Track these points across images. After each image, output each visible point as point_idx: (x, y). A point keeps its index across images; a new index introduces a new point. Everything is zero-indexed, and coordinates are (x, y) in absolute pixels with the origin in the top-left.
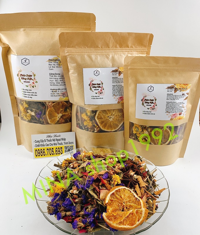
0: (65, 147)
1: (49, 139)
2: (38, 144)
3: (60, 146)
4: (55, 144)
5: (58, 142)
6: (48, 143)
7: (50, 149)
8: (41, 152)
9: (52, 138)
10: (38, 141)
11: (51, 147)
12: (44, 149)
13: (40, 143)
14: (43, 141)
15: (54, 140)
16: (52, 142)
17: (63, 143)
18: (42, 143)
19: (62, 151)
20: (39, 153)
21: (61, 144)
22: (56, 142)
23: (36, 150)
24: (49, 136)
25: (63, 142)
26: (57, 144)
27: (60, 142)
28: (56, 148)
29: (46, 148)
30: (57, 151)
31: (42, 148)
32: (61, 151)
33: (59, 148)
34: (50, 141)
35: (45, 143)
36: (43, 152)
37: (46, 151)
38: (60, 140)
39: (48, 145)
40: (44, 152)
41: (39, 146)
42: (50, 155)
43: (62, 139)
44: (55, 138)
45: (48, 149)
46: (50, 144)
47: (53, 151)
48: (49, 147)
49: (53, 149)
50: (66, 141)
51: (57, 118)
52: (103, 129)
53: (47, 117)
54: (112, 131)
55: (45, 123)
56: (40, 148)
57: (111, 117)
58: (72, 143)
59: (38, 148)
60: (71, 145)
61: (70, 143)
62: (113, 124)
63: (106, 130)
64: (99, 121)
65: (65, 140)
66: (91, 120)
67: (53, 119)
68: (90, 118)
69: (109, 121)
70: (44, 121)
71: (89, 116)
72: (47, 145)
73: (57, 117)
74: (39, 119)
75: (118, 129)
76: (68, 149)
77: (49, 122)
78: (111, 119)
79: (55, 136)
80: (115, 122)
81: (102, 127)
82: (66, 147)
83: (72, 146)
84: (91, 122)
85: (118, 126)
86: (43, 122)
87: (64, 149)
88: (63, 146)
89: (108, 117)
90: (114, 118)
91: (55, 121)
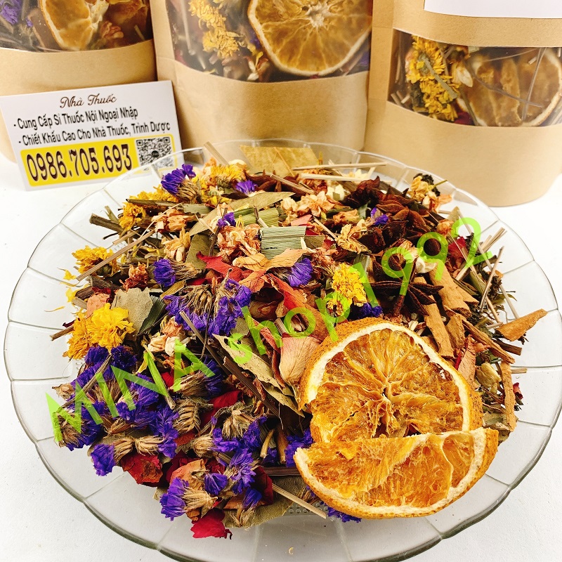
0: (139, 142)
1: (71, 111)
2: (30, 132)
3: (119, 140)
4: (97, 132)
5: (109, 124)
6: (72, 128)
7: (82, 151)
8: (51, 164)
9: (82, 110)
10: (31, 123)
11: (86, 143)
12: (58, 153)
13: (41, 131)
14: (47, 122)
15: (91, 117)
16: (87, 126)
17: (130, 129)
18: (46, 130)
19: (128, 157)
20: (43, 168)
21: (123, 131)
22: (101, 124)
23: (29, 157)
24: (71, 102)
25: (127, 122)
26: (107, 130)
27: (115, 123)
28: (106, 148)
29: (65, 146)
30: (109, 158)
31: (52, 147)
32: (124, 158)
33: (115, 147)
34: (78, 119)
35: (57, 130)
36: (55, 164)
37: (66, 158)
38: (115, 116)
39: (71, 137)
40: (61, 163)
41: (36, 140)
42: (87, 172)
43: (124, 112)
44: (96, 108)
45: (73, 153)
46: (81, 134)
47: (93, 159)
48: (76, 144)
49: (92, 150)
50: (140, 121)
51: (87, 24)
52: (283, 65)
53: (48, 17)
54: (322, 73)
55: (42, 43)
56: (43, 148)
57: (317, 8)
58: (165, 126)
59: (33, 149)
60: (160, 134)
61: (155, 128)
62: (326, 44)
63: (294, 70)
64: (266, 27)
65: (133, 113)
66: (231, 26)
67: (72, 25)
68: (228, 18)
69: (310, 26)
70: (39, 37)
71: (224, 8)
72: (66, 136)
73: (90, 19)
74: (17, 29)
75: (345, 66)
76: (150, 151)
77: (60, 40)
78: (319, 17)
79: (95, 99)
80: (332, 34)
81: (281, 55)
82: (143, 145)
83: (167, 140)
84: (234, 35)
85: (343, 49)
86: (36, 43)
87: (134, 152)
88: (132, 138)
89: (305, 9)
90: (330, 14)
91: (83, 35)
